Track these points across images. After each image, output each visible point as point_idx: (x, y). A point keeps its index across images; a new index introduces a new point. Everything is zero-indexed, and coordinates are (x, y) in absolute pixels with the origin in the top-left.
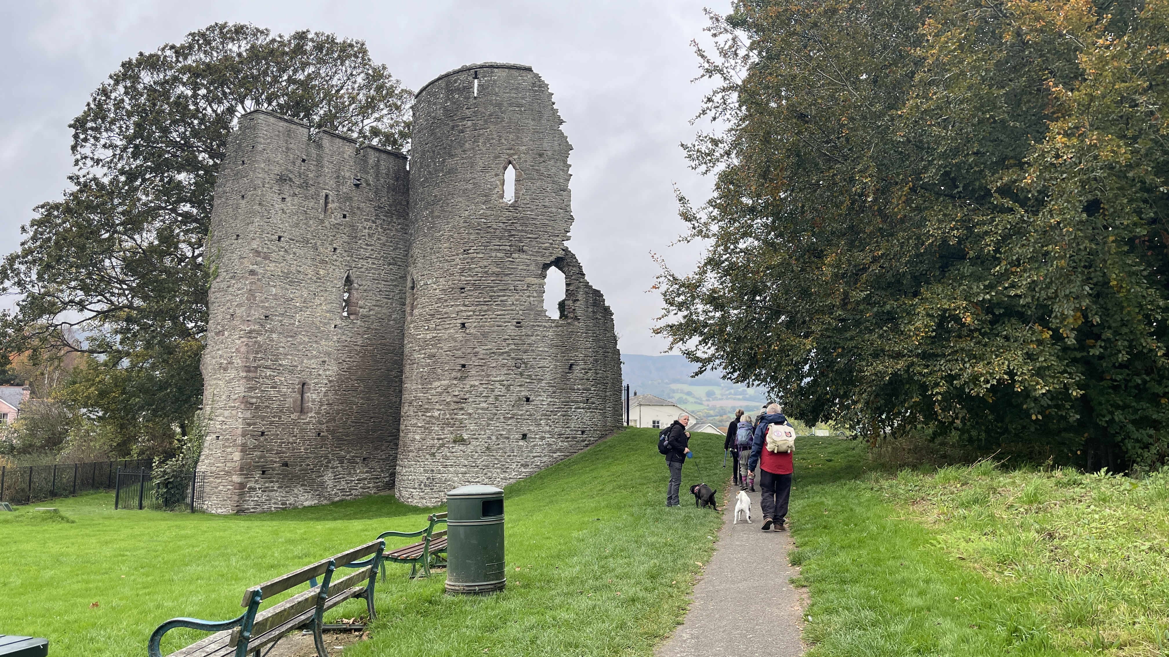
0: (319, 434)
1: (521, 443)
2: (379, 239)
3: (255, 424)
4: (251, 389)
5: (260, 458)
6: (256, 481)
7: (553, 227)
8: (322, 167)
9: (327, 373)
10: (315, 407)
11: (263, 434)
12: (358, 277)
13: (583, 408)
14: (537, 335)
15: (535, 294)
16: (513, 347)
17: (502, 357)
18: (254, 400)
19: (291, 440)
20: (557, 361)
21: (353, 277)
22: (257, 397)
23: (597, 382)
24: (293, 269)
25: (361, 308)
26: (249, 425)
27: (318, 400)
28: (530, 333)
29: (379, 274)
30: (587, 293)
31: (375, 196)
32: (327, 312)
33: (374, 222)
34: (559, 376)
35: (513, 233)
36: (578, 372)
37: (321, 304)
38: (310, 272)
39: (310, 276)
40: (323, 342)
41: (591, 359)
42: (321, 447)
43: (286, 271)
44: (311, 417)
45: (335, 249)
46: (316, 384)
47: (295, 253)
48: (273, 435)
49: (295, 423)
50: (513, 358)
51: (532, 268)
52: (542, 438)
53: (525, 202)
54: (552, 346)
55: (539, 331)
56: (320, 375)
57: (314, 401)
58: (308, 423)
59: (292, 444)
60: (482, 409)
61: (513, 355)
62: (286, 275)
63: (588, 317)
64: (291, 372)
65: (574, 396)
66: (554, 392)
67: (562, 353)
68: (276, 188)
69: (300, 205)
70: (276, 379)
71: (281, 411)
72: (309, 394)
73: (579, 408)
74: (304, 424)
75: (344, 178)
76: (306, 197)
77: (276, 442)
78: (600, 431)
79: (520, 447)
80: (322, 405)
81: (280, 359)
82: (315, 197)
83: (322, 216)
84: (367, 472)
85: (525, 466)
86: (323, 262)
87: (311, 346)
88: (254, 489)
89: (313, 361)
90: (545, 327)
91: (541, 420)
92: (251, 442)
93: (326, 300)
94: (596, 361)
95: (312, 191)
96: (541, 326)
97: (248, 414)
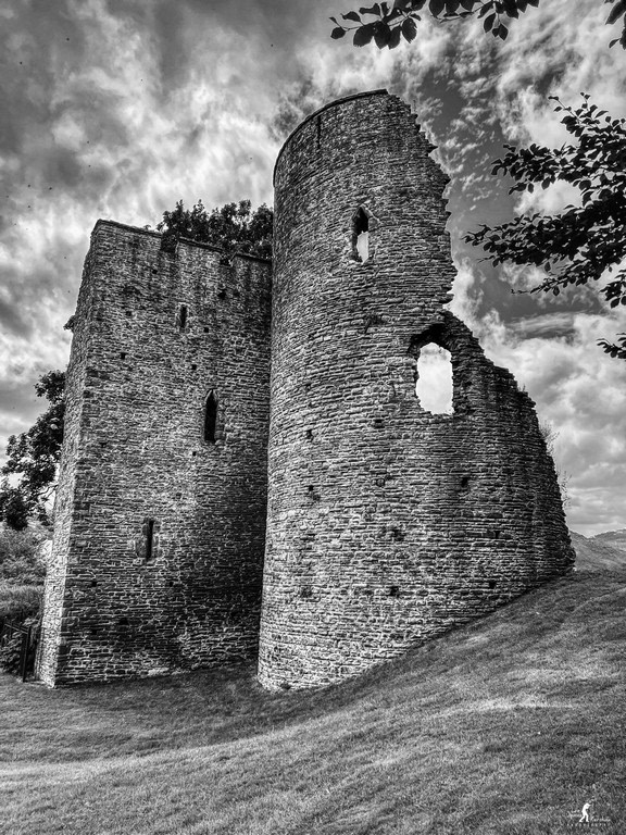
0: (171, 584)
1: (389, 601)
2: (250, 354)
3: (83, 572)
4: (79, 529)
5: (89, 613)
6: (84, 643)
7: (424, 285)
8: (178, 277)
9: (183, 508)
10: (166, 550)
11: (94, 584)
12: (224, 396)
13: (489, 546)
14: (407, 437)
15: (401, 379)
16: (372, 456)
17: (357, 472)
18: (84, 543)
19: (132, 591)
20: (440, 474)
21: (217, 397)
22: (88, 539)
23: (511, 505)
24: (140, 389)
25: (228, 431)
26: (76, 573)
27: (170, 540)
28: (396, 435)
29: (252, 393)
30: (484, 373)
31: (245, 308)
32: (184, 437)
33: (243, 335)
34: (444, 496)
35: (368, 299)
36: (477, 489)
37: (175, 428)
38: (162, 392)
39: (160, 397)
40: (178, 473)
41: (499, 470)
42: (174, 600)
43: (130, 391)
44: (160, 562)
45: (194, 367)
46: (167, 521)
47: (141, 372)
48: (108, 585)
49: (138, 569)
50: (373, 473)
51: (396, 342)
52: (422, 594)
53: (382, 256)
54: (429, 452)
55: (410, 430)
56: (172, 511)
57: (164, 542)
58: (157, 570)
59: (133, 595)
60: (334, 549)
61: (372, 468)
62: (131, 397)
63: (488, 406)
64: (135, 508)
65: (472, 526)
66: (438, 521)
67: (448, 461)
68: (119, 301)
69: (149, 319)
70: (114, 517)
71: (119, 555)
72: (157, 534)
73: (483, 545)
74: (150, 570)
75: (205, 288)
76: (157, 310)
77: (112, 594)
78: (524, 581)
79: (388, 608)
80: (175, 547)
81: (120, 493)
82: (169, 309)
83: (176, 331)
84: (237, 630)
85: (398, 637)
86: (177, 380)
87: (161, 477)
88: (80, 654)
89: (163, 494)
90: (418, 424)
91: (419, 564)
92: (78, 594)
93: (182, 423)
94: (509, 472)
95: (165, 303)
96: (412, 423)
97: (75, 560)
